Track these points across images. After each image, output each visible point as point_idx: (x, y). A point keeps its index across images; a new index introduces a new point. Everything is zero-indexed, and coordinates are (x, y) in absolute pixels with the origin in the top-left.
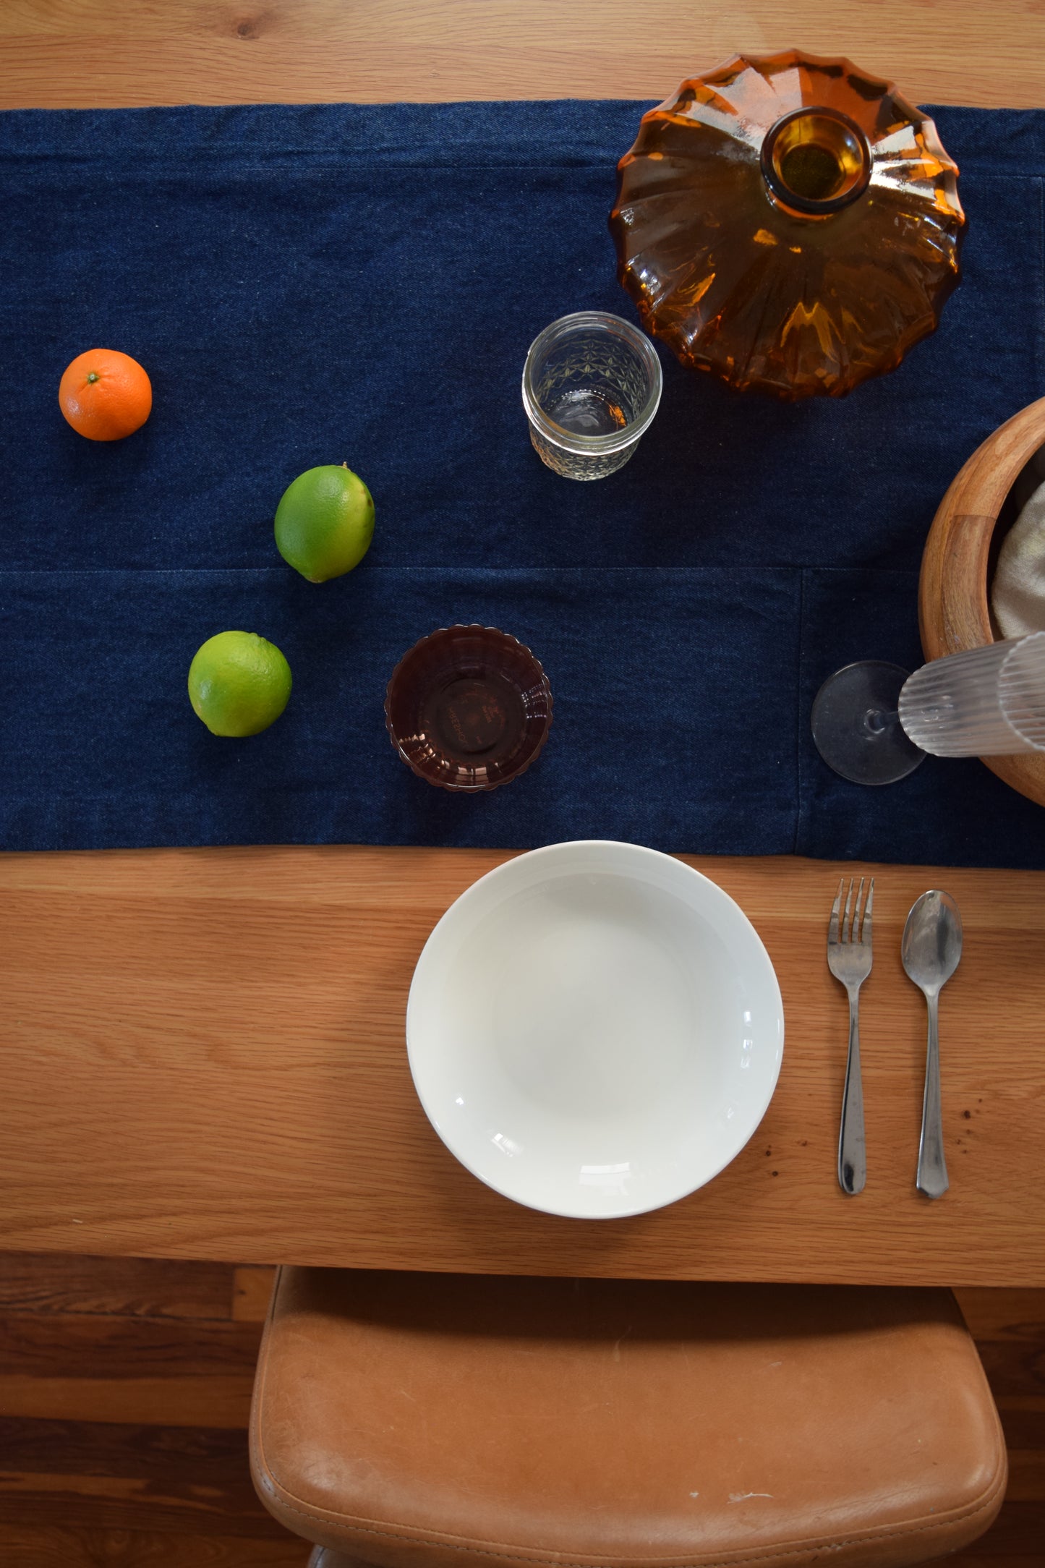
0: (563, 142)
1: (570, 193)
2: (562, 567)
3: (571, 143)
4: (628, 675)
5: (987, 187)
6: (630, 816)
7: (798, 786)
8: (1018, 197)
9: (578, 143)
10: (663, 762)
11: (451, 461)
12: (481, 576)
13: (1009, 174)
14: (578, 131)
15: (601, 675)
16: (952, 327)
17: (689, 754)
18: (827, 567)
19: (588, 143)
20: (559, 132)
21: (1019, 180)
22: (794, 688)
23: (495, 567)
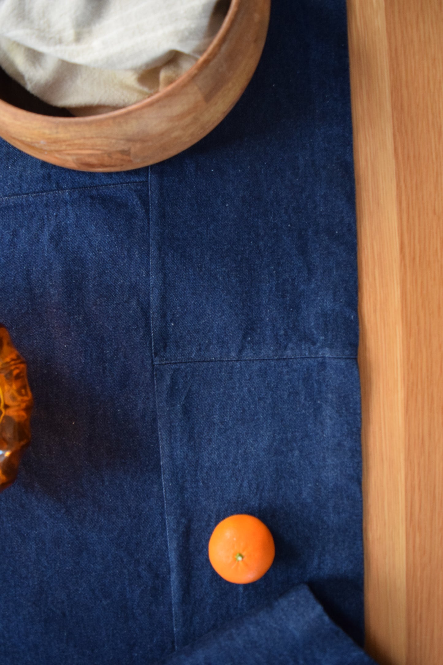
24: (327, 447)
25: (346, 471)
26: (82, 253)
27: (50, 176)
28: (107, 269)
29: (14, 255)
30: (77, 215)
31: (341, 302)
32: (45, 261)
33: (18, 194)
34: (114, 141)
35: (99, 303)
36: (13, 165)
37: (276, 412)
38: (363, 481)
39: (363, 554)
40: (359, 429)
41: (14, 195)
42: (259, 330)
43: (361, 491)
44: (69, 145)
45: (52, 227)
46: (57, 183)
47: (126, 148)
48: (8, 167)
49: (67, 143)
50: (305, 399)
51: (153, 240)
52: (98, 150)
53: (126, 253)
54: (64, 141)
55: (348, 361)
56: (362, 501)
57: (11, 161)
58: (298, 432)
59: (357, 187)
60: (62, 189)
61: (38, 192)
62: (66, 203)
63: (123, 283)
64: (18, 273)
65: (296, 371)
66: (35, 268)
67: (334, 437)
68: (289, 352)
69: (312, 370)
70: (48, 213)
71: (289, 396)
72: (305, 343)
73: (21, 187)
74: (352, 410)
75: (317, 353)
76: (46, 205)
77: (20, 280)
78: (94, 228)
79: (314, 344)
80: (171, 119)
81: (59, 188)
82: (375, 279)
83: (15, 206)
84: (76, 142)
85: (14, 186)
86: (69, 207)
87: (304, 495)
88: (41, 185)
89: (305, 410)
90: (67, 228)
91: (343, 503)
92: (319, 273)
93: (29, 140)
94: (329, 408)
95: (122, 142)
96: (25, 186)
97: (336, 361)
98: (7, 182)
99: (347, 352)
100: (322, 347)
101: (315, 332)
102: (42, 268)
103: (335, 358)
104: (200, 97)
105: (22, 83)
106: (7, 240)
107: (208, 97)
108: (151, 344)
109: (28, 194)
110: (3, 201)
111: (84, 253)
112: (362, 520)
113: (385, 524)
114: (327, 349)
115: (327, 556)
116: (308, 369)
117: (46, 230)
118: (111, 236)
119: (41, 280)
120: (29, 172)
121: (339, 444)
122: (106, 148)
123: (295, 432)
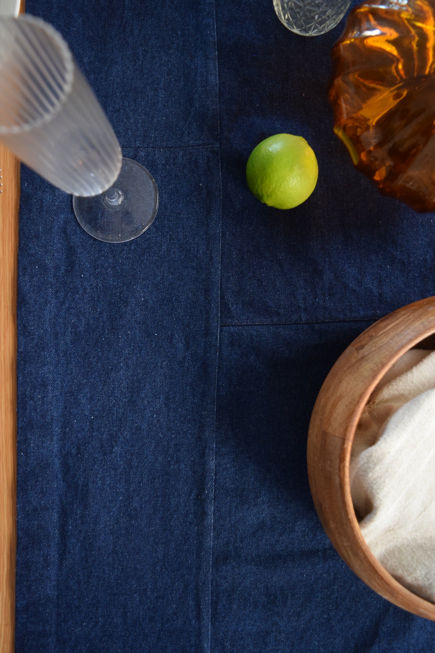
15: (144, 19)
46: (313, 330)
51: (218, 268)
60: (309, 323)
62: (305, 310)
64: (357, 243)
66: (339, 247)
70: (325, 301)
76: (326, 309)
77: (354, 236)
81: (312, 325)
86: (303, 306)
87: (80, 20)
90: (305, 285)
102: (332, 247)
106: (368, 277)
117: (327, 285)
119: (333, 234)
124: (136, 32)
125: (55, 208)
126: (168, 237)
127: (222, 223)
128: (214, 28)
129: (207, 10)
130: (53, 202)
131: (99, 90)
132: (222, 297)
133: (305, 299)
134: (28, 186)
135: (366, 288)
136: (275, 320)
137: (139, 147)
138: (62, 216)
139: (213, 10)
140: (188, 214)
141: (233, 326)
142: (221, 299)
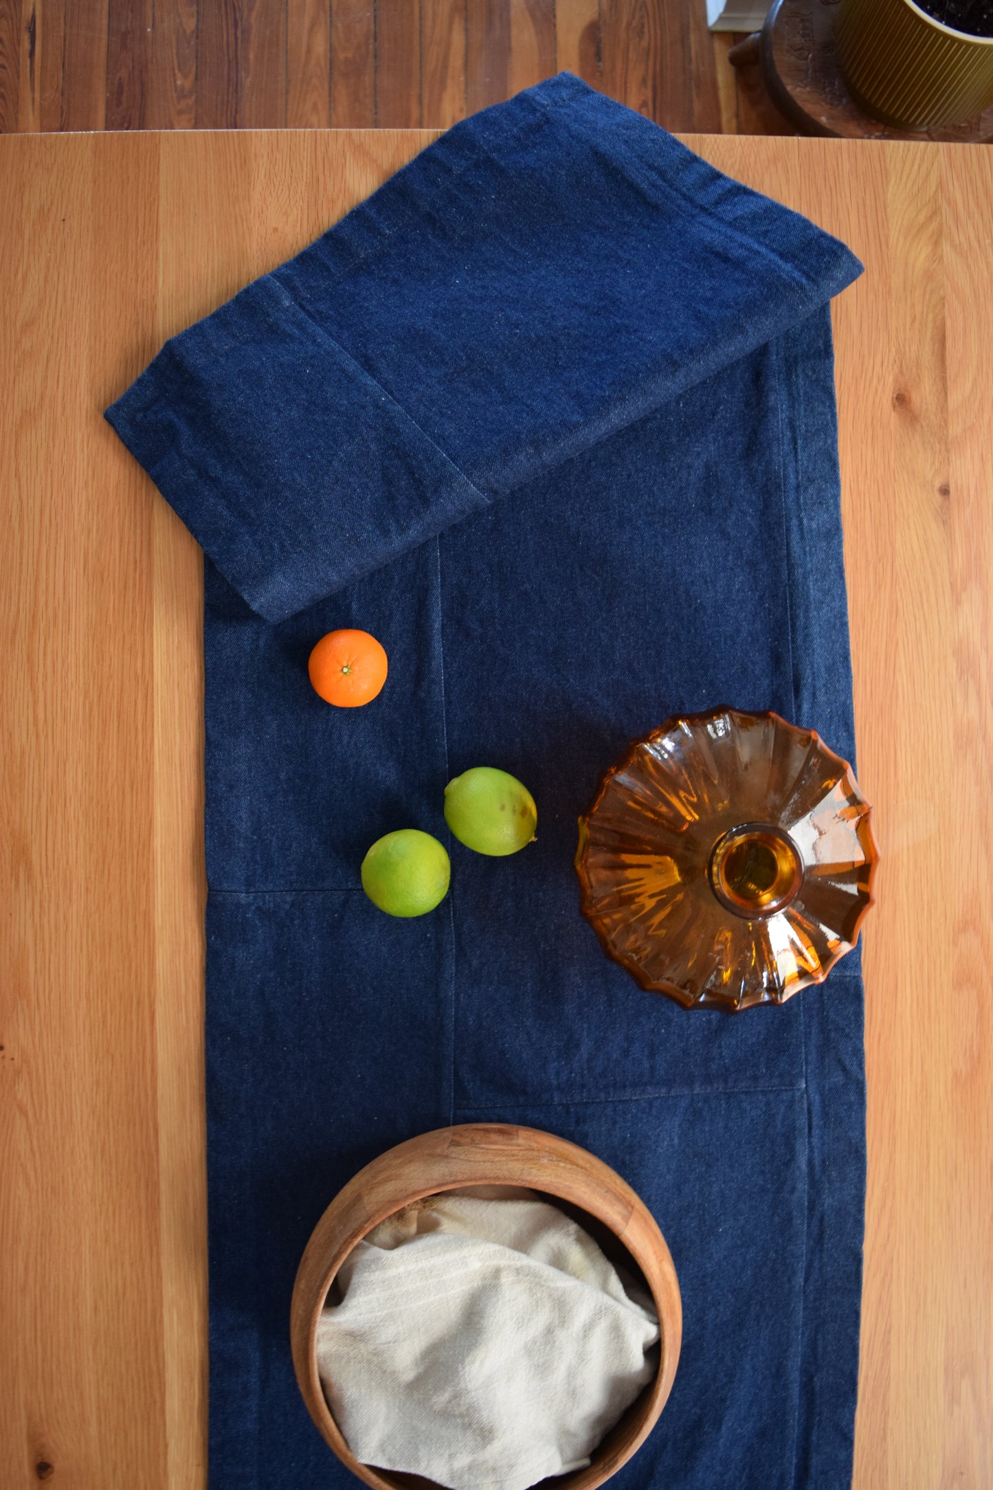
0: (814, 673)
1: (772, 681)
2: (445, 684)
3: (814, 679)
4: (356, 744)
5: (794, 1040)
6: (235, 749)
7: (266, 892)
8: (786, 1067)
9: (814, 686)
10: (283, 776)
11: (532, 587)
12: (434, 615)
13: (806, 1059)
14: (825, 685)
15: (355, 722)
16: (670, 1014)
17: (291, 798)
18: (453, 911)
19: (814, 695)
20: (823, 669)
21: (802, 1067)
22: (350, 886)
23: (443, 626)
24: (246, 783)
25: (224, 755)
26: (540, 1025)
27: (577, 1122)
28: (508, 1004)
29: (628, 1025)
30: (545, 1073)
31: (226, 956)
32: (588, 1017)
33: (620, 1101)
34: (462, 1157)
35: (519, 964)
36: (624, 1139)
37: (306, 826)
38: (203, 741)
39: (205, 652)
40: (207, 805)
41: (624, 1101)
42: (325, 925)
43: (207, 728)
44: (513, 1155)
45: (576, 1059)
46: (568, 1112)
47: (452, 1148)
48: (631, 1136)
49: (515, 1158)
50: (271, 841)
51: (451, 1038)
52: (482, 1148)
53: (484, 1023)
54: (518, 1160)
55: (219, 888)
56: (206, 717)
57: (627, 1144)
58: (280, 802)
59: (203, 1091)
60: (563, 1104)
61: (594, 1103)
62: (558, 1087)
63: (488, 987)
64: (623, 1004)
65: (281, 876)
66: (600, 1009)
67: (237, 797)
68: (289, 899)
69: (263, 876)
70: (582, 1076)
71: (291, 845)
72: (269, 909)
73: (615, 1110)
74: (216, 828)
75: (255, 898)
76: (583, 1086)
77: (620, 995)
78: (524, 1055)
79: (258, 908)
80: (398, 1177)
81: (566, 1107)
82: (186, 981)
83: (625, 1086)
84: (504, 1158)
85: (624, 1112)
86: (555, 1083)
87: (274, 725)
88: (589, 1112)
89: (271, 828)
90: (558, 1057)
91: (228, 715)
92: (251, 991)
93: (562, 1164)
94: (243, 831)
95: (454, 1155)
96: (609, 1111)
97: (233, 888)
98: (632, 1117)
99: (220, 899)
100: (250, 904)
101: (257, 922)
102: (592, 1009)
103: (234, 892)
104: (365, 1200)
105: (583, 1233)
106: (637, 1045)
107: (358, 1198)
108: (454, 914)
109: (607, 1101)
110: (640, 1094)
111: (537, 1026)
112: (206, 694)
113: (178, 684)
114: (243, 902)
115: (248, 649)
116: (267, 877)
117: (585, 1056)
118: (503, 1044)
119: (593, 993)
120: (603, 1129)
121: (231, 787)
122: (474, 1149)
123: (284, 802)
124: (345, 739)
125: (250, 968)
126: (389, 1000)
127: (455, 983)
128: (443, 734)
129: (435, 711)
130: (246, 959)
131: (299, 816)
132: (456, 1074)
133: (558, 1073)
134: (216, 939)
135: (633, 1058)
136: (521, 1100)
137: (350, 890)
138: (259, 976)
139: (442, 710)
140: (413, 972)
141: (469, 1109)
142: (455, 1075)
